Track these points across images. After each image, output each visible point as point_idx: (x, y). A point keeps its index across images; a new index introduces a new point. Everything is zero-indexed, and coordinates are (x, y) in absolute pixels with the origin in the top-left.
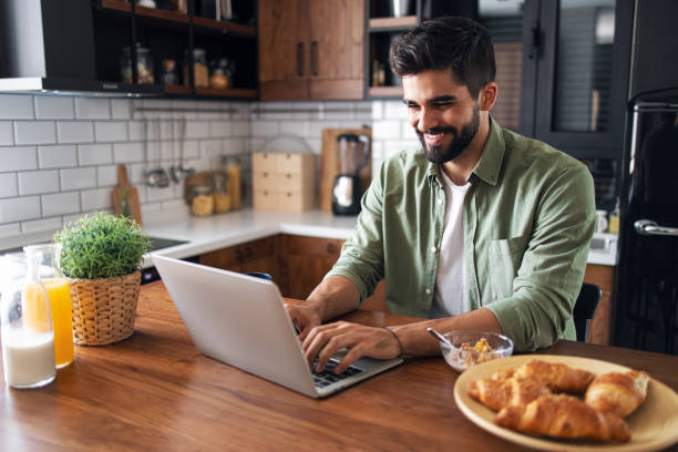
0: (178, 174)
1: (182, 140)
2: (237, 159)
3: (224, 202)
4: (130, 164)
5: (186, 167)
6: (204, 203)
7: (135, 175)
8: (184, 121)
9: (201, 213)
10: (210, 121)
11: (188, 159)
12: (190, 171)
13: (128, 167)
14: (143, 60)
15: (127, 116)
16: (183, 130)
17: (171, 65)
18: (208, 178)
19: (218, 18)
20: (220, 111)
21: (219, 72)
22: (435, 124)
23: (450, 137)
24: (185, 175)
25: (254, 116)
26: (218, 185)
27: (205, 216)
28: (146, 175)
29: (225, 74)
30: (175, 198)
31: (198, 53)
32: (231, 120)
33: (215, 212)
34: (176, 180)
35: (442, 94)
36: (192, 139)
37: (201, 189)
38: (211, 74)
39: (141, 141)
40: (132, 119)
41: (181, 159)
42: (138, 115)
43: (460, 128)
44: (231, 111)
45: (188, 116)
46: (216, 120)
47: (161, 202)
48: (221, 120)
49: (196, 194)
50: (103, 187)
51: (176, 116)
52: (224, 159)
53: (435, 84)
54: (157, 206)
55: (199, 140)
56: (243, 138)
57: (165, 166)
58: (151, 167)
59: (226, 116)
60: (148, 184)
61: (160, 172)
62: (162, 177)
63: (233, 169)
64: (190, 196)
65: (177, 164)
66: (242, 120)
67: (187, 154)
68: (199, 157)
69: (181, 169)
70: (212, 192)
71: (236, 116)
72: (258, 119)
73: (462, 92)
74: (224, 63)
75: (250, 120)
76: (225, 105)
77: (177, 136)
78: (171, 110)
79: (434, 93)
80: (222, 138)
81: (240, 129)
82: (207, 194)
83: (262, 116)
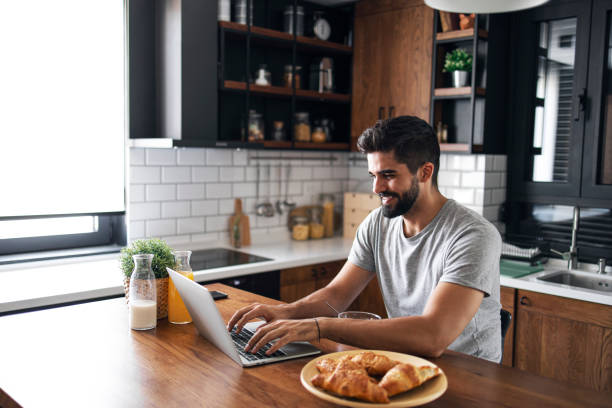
0: (282, 207)
1: (287, 181)
2: (332, 197)
3: (318, 230)
4: (245, 198)
5: (290, 202)
6: (302, 231)
7: (248, 207)
8: (289, 166)
9: (299, 238)
10: (313, 166)
11: (292, 196)
12: (292, 205)
13: (243, 201)
14: (257, 123)
15: (245, 163)
16: (288, 173)
17: (279, 125)
18: (307, 211)
19: (321, 91)
20: (323, 159)
21: (319, 130)
22: (384, 189)
23: (396, 199)
24: (288, 208)
25: (351, 163)
26: (315, 217)
27: (302, 241)
28: (257, 207)
29: (324, 131)
30: (280, 226)
31: (303, 116)
32: (331, 165)
33: (310, 238)
34: (280, 212)
35: (387, 169)
36: (296, 181)
37: (300, 219)
38: (313, 131)
39: (254, 182)
40: (249, 165)
41: (286, 196)
42: (253, 162)
43: (401, 194)
44: (332, 159)
45: (293, 162)
46: (318, 166)
47: (268, 227)
48: (323, 166)
49: (296, 223)
50: (222, 215)
51: (284, 162)
52: (322, 197)
53: (382, 160)
54: (265, 231)
55: (303, 181)
56: (341, 180)
57: (273, 201)
58: (261, 201)
59: (327, 163)
60: (258, 214)
61: (267, 205)
62: (269, 209)
63: (328, 204)
64: (291, 224)
65: (282, 199)
66: (342, 166)
67: (291, 192)
68: (302, 195)
69: (286, 203)
70: (308, 222)
71: (335, 163)
72: (355, 165)
73: (402, 168)
74: (325, 122)
75: (348, 166)
76: (327, 155)
77: (283, 177)
78: (280, 158)
79: (382, 167)
80: (323, 180)
81: (339, 173)
82: (304, 223)
83: (358, 163)
